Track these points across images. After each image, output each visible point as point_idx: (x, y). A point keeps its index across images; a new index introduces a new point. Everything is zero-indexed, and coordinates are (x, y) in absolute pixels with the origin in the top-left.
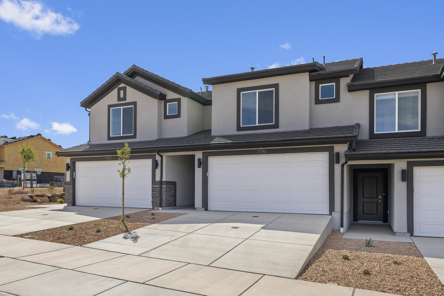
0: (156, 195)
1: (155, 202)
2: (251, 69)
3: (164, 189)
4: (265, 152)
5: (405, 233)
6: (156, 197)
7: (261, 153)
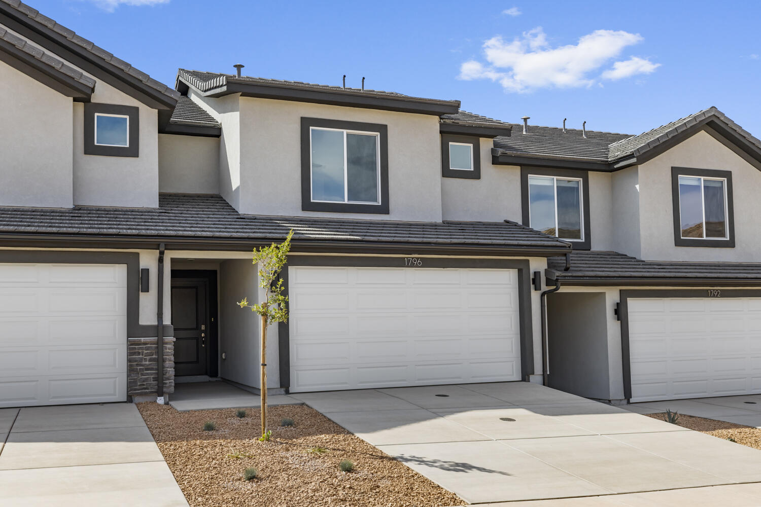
0: (144, 363)
1: (139, 384)
2: (236, 68)
3: (168, 346)
4: (420, 263)
5: (621, 400)
6: (142, 370)
7: (411, 264)
